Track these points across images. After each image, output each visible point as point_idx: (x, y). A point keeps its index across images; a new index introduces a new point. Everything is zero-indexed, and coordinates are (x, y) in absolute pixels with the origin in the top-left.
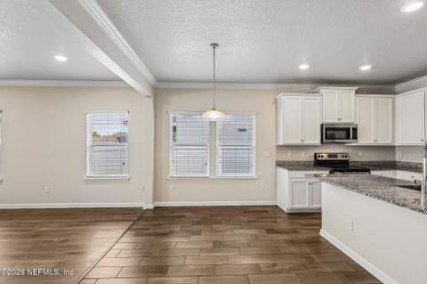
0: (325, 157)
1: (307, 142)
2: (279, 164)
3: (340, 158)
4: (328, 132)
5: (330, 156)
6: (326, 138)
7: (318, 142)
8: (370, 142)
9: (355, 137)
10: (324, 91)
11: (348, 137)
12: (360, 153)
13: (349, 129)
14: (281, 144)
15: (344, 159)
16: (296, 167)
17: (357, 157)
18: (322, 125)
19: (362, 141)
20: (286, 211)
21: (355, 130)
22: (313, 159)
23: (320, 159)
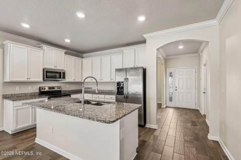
0: (47, 89)
1: (32, 80)
2: (5, 97)
3: (56, 89)
4: (48, 74)
5: (50, 88)
6: (46, 77)
7: (41, 79)
8: (71, 80)
9: (64, 77)
10: (45, 48)
11: (60, 77)
12: (68, 86)
13: (61, 73)
14: (8, 81)
15: (59, 89)
16: (24, 98)
17: (65, 88)
18: (44, 69)
19: (68, 79)
20: (10, 133)
21: (64, 73)
22: (38, 91)
23: (43, 90)
